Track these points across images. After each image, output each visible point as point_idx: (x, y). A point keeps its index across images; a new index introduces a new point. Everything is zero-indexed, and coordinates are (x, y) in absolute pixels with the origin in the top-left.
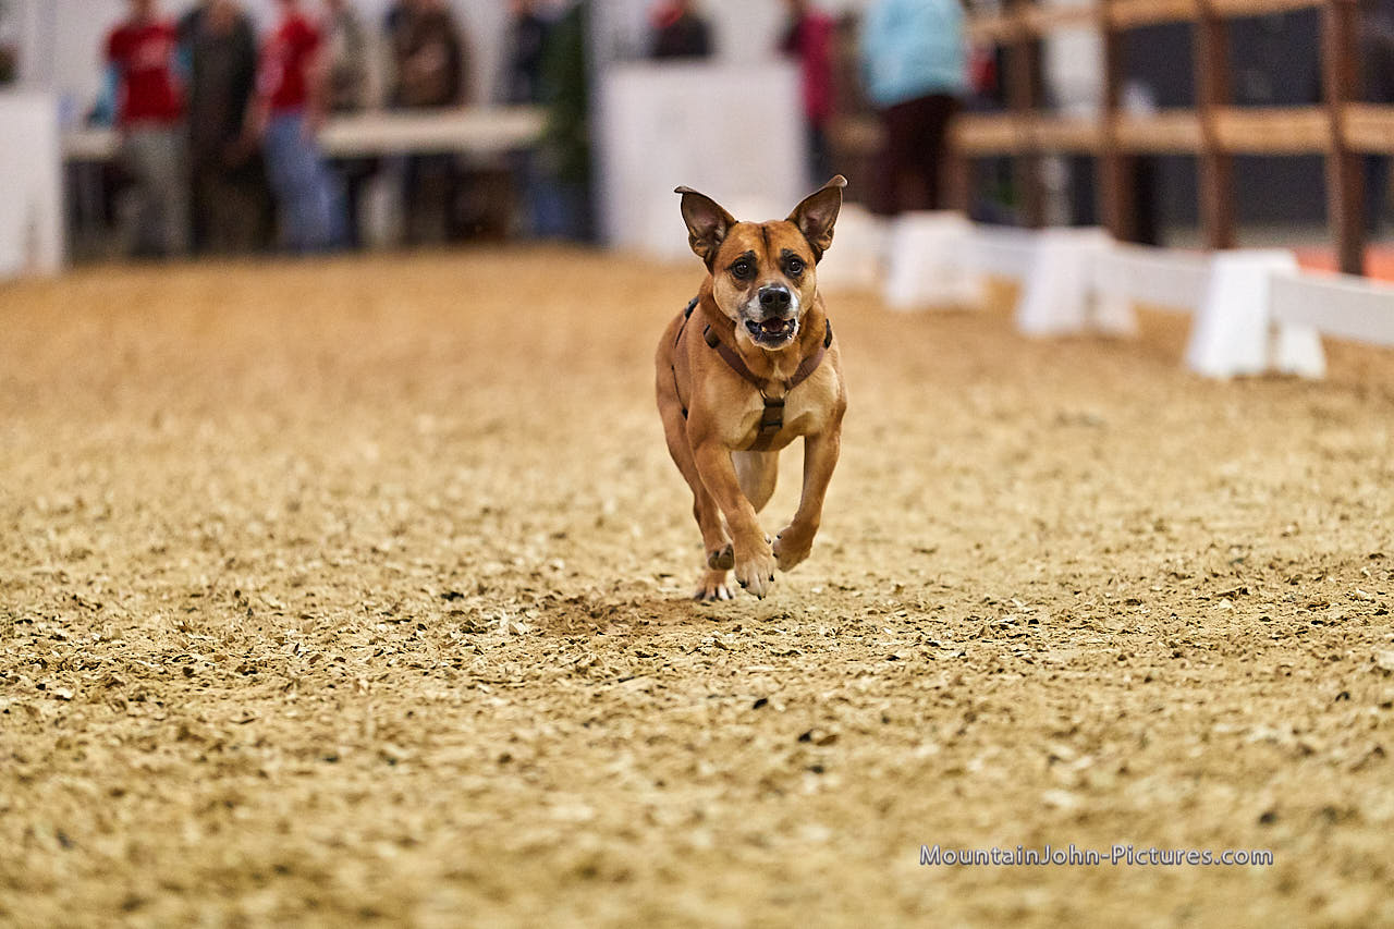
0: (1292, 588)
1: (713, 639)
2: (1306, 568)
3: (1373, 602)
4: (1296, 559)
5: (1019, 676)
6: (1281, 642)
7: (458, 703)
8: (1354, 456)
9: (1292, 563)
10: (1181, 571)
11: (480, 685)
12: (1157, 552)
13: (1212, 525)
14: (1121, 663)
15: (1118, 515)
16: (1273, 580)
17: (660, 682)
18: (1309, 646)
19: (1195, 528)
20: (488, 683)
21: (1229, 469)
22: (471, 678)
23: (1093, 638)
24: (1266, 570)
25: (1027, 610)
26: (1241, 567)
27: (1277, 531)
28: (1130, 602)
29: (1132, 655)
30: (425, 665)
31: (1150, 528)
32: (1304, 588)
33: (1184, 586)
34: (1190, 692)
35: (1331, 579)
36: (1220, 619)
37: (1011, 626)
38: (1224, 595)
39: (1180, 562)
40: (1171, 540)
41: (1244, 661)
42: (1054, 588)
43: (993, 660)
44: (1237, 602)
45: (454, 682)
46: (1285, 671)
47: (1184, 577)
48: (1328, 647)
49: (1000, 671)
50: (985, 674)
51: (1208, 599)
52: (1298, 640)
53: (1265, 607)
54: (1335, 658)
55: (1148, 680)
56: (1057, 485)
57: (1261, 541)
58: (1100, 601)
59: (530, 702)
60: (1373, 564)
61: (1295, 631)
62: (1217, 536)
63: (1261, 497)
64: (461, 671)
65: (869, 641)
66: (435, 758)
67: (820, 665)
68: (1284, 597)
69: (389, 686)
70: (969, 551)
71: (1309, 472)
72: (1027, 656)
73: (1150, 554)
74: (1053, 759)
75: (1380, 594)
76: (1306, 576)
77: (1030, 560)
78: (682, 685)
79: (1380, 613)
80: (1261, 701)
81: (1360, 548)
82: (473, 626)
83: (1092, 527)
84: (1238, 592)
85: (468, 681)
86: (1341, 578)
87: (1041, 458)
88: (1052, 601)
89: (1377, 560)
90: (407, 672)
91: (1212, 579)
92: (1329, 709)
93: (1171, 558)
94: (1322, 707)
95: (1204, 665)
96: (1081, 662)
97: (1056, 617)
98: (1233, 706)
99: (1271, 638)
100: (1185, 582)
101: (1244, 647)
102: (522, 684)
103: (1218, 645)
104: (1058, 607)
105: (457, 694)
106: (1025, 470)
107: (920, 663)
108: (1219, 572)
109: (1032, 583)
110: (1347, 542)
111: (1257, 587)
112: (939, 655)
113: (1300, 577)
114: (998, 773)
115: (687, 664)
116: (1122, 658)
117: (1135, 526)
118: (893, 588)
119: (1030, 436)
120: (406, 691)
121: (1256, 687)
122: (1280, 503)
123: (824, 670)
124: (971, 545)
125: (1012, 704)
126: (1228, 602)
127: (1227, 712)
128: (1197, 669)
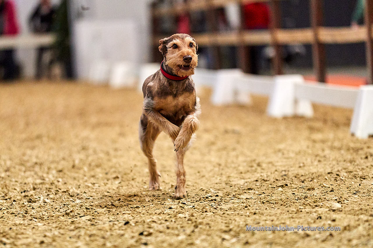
0: (302, 184)
1: (111, 203)
2: (307, 177)
3: (329, 188)
4: (303, 174)
5: (212, 213)
6: (299, 201)
7: (26, 225)
8: (323, 141)
9: (302, 176)
10: (266, 179)
11: (34, 219)
12: (258, 173)
13: (276, 164)
14: (246, 209)
15: (245, 161)
16: (296, 181)
17: (93, 217)
18: (308, 202)
19: (270, 165)
20: (36, 218)
21: (282, 146)
22: (31, 217)
23: (237, 201)
24: (294, 178)
25: (215, 192)
26: (285, 177)
27: (298, 166)
28: (249, 189)
29: (250, 206)
30: (15, 213)
31: (255, 165)
32: (306, 184)
33: (266, 183)
34: (268, 217)
35: (315, 181)
36: (278, 194)
37: (209, 197)
38: (280, 186)
39: (265, 176)
40: (263, 169)
41: (286, 207)
42: (224, 185)
43: (204, 208)
44: (284, 188)
45: (25, 218)
46: (300, 210)
47: (266, 181)
48: (314, 202)
49: (206, 212)
50: (201, 213)
51: (274, 188)
52: (304, 200)
53: (293, 190)
54: (316, 206)
55: (255, 214)
56: (224, 153)
57: (292, 169)
58: (239, 189)
59: (50, 224)
60: (329, 175)
61: (303, 197)
62: (278, 168)
63: (292, 155)
64: (27, 215)
65: (163, 202)
66: (19, 243)
67: (146, 211)
68: (300, 187)
69: (4, 220)
70: (195, 174)
71: (308, 147)
72: (215, 207)
73: (255, 174)
74: (224, 239)
75: (331, 185)
76: (307, 180)
77: (216, 176)
78: (101, 218)
79: (332, 191)
80: (292, 220)
81: (325, 170)
82: (32, 200)
83: (236, 165)
84: (284, 185)
85: (30, 218)
86: (319, 180)
87: (219, 144)
88: (223, 189)
89: (330, 174)
90: (9, 215)
91: (276, 181)
92: (314, 222)
93: (262, 174)
94: (312, 221)
95: (273, 209)
96: (233, 209)
97: (224, 194)
98: (283, 221)
99: (295, 200)
100: (267, 182)
101: (286, 203)
102: (48, 219)
103: (278, 202)
104: (225, 191)
105: (26, 222)
106: (214, 148)
107: (179, 209)
108: (278, 179)
109: (217, 183)
110: (320, 169)
111: (291, 184)
112: (186, 207)
113: (305, 180)
114: (205, 244)
115: (102, 211)
116: (246, 207)
117: (250, 165)
118: (170, 186)
119: (216, 137)
120: (9, 221)
121: (291, 215)
122: (298, 157)
123: (148, 212)
124: (196, 172)
125: (210, 222)
126: (281, 188)
127: (281, 223)
128: (271, 210)
